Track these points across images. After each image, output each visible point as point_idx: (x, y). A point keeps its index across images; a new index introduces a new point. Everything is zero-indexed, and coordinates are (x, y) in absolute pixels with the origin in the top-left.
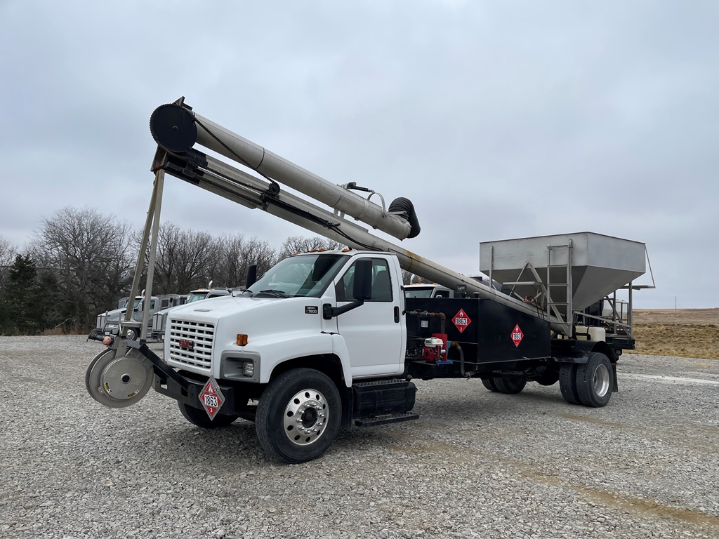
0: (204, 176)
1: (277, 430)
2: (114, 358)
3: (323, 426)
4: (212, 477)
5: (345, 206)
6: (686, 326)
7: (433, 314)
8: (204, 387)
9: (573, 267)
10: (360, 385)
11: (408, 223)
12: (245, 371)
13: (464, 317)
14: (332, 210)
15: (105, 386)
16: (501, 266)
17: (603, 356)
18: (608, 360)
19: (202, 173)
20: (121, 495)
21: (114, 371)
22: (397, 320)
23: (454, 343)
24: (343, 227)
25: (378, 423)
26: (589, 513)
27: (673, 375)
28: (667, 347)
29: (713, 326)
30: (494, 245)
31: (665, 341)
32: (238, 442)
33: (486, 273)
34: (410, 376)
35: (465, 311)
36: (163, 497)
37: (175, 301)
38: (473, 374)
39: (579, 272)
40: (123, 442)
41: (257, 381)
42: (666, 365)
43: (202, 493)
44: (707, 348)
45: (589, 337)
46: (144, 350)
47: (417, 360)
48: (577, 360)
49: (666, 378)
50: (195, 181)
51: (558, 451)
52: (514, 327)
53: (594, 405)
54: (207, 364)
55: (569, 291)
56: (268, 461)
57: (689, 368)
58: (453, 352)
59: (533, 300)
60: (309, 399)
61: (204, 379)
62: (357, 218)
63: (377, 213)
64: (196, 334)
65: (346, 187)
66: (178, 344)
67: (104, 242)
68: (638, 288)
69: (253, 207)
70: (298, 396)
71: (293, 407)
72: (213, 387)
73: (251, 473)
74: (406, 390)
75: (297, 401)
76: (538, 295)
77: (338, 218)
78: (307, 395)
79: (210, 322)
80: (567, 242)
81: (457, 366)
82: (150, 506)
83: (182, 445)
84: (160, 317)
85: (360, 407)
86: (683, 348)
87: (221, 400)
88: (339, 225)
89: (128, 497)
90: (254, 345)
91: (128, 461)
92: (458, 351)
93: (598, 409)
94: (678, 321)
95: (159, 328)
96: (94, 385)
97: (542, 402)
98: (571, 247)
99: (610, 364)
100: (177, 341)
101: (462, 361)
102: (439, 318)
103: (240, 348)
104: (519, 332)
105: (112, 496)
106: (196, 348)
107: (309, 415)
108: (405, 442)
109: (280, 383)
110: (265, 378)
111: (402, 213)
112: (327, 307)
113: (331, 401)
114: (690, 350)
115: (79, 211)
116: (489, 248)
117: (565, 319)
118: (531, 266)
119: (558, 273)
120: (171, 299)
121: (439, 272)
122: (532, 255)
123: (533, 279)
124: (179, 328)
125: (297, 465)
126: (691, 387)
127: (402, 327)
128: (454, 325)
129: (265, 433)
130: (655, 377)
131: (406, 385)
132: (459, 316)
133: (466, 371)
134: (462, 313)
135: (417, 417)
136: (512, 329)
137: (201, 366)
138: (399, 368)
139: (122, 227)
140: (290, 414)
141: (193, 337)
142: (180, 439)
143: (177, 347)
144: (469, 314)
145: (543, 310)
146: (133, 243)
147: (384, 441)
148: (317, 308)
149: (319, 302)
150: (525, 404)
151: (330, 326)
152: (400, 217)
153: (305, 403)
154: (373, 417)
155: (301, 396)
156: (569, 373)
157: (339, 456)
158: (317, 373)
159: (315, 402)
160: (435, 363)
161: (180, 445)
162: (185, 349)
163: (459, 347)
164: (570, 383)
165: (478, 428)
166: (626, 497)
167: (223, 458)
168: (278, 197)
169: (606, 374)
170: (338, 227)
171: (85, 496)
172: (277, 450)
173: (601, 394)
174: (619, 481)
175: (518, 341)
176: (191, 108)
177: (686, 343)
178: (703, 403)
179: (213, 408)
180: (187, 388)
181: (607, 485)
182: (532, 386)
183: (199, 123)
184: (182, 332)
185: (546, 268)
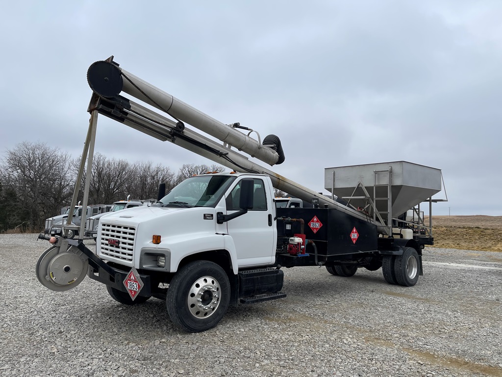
0: (128, 116)
1: (183, 308)
2: (58, 253)
3: (217, 304)
4: (133, 344)
5: (232, 140)
6: (460, 227)
7: (295, 219)
8: (128, 276)
9: (392, 186)
10: (244, 273)
11: (277, 153)
12: (158, 263)
13: (317, 221)
14: (222, 143)
15: (51, 275)
16: (340, 185)
17: (413, 250)
18: (416, 252)
19: (127, 114)
20: (63, 360)
21: (58, 263)
22: (270, 224)
23: (310, 241)
24: (230, 155)
25: (257, 301)
26: (419, 370)
27: (456, 263)
28: (447, 242)
29: (478, 228)
30: (335, 170)
31: (446, 238)
32: (152, 316)
33: (329, 190)
34: (279, 265)
35: (318, 217)
36: (95, 361)
37: (103, 209)
38: (323, 263)
39: (397, 189)
40: (64, 316)
41: (168, 271)
42: (449, 255)
43: (126, 358)
44: (475, 243)
45: (402, 236)
46: (82, 247)
47: (283, 253)
48: (395, 253)
49: (452, 264)
50: (121, 120)
51: (388, 321)
52: (353, 229)
53: (408, 285)
54: (130, 257)
55: (390, 203)
56: (175, 331)
57: (465, 257)
58: (309, 248)
59: (363, 210)
60: (206, 284)
61: (128, 269)
62: (240, 149)
63: (255, 146)
64: (121, 235)
65: (232, 126)
66: (107, 242)
67: (51, 167)
68: (435, 201)
69: (164, 140)
70: (198, 282)
71: (195, 290)
72: (134, 275)
73: (163, 340)
74: (277, 276)
75: (198, 286)
76: (366, 207)
77: (226, 149)
78: (205, 280)
79: (132, 226)
80: (388, 169)
81: (312, 258)
82: (86, 368)
83: (110, 318)
84: (92, 221)
85: (244, 289)
86: (458, 243)
87: (140, 285)
88: (227, 154)
89: (68, 361)
90: (166, 243)
91: (68, 331)
92: (313, 247)
93: (410, 288)
94: (453, 224)
95: (91, 229)
96: (43, 274)
97: (369, 282)
98: (391, 172)
99: (417, 256)
100: (107, 240)
101: (316, 254)
102: (299, 222)
103: (155, 246)
104: (356, 233)
105: (56, 360)
106: (121, 245)
107: (207, 296)
108: (276, 315)
109: (185, 272)
110: (174, 268)
111: (272, 146)
112: (219, 214)
113: (223, 286)
114: (463, 244)
115: (33, 144)
116: (332, 172)
117: (386, 223)
118: (362, 185)
119: (381, 190)
120: (100, 208)
121: (298, 189)
122: (363, 178)
123: (364, 194)
124: (108, 230)
125: (198, 334)
126: (471, 271)
127: (274, 229)
128: (310, 228)
129: (174, 310)
130: (444, 264)
131: (277, 272)
132: (313, 221)
133: (319, 261)
134: (315, 219)
135: (285, 296)
136: (351, 231)
137: (125, 259)
138: (272, 259)
139: (64, 156)
140: (193, 295)
141: (119, 237)
142: (107, 313)
143: (107, 245)
144: (321, 220)
145: (370, 217)
146: (72, 167)
147: (261, 313)
148: (212, 215)
149: (214, 211)
150: (358, 284)
151: (222, 228)
152: (271, 149)
153: (204, 287)
154: (253, 296)
155: (201, 281)
156: (389, 262)
157: (228, 326)
158: (213, 264)
159: (212, 286)
160: (297, 256)
161: (108, 318)
162: (113, 246)
163: (314, 244)
164: (390, 269)
165: (328, 303)
166: (444, 357)
167: (141, 328)
168: (183, 132)
169: (415, 262)
170: (227, 155)
171: (35, 360)
172: (182, 322)
173: (412, 277)
174: (436, 343)
175: (355, 239)
176: (118, 65)
177: (461, 239)
178: (481, 283)
179: (134, 291)
180: (114, 275)
181: (429, 347)
182: (361, 271)
183: (124, 76)
184: (110, 233)
185: (373, 187)
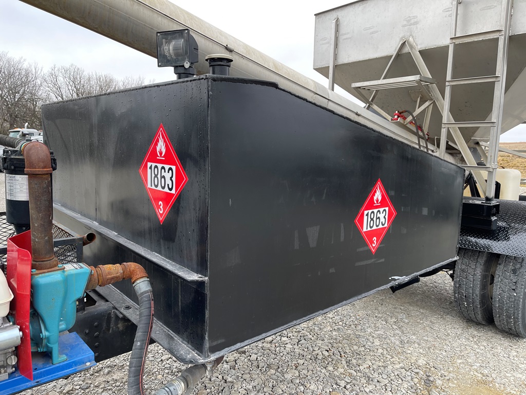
9: (511, 37)
13: (168, 159)
30: (340, 14)
33: (323, 71)
48: (497, 247)
55: (499, 91)
59: (410, 118)
104: (383, 204)
116: (331, 22)
118: (411, 47)
122: (416, 23)
123: (415, 71)
132: (154, 157)
134: (161, 148)
136: (363, 200)
156: (479, 272)
175: (377, 233)
185: (447, 47)
